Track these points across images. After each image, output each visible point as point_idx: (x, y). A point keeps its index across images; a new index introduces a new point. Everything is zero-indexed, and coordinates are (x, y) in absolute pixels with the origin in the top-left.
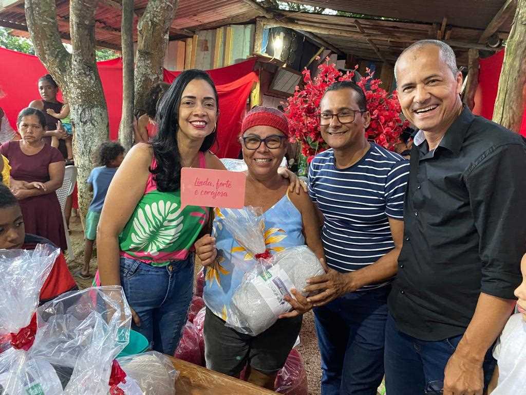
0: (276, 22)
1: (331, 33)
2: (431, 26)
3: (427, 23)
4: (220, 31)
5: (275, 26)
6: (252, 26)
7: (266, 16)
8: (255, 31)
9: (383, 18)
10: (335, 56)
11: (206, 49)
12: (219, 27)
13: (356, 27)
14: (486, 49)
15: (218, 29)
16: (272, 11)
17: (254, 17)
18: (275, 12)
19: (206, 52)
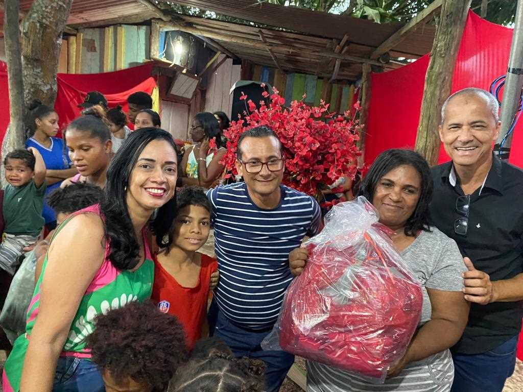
0: (174, 25)
1: (234, 40)
2: (330, 41)
3: (326, 38)
4: (109, 30)
5: (173, 29)
6: (147, 28)
7: (164, 19)
8: (151, 34)
9: (284, 30)
10: (230, 61)
11: (93, 49)
12: (108, 26)
13: (259, 36)
14: (377, 64)
15: (107, 28)
16: (170, 15)
17: (149, 19)
18: (174, 15)
19: (93, 53)
